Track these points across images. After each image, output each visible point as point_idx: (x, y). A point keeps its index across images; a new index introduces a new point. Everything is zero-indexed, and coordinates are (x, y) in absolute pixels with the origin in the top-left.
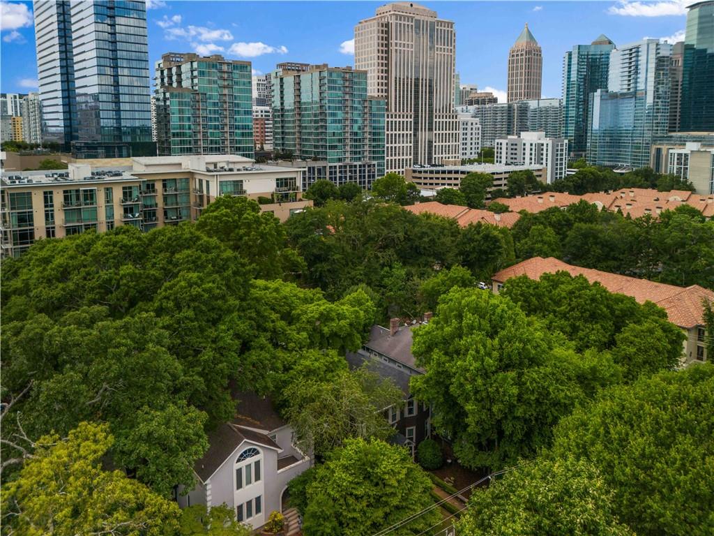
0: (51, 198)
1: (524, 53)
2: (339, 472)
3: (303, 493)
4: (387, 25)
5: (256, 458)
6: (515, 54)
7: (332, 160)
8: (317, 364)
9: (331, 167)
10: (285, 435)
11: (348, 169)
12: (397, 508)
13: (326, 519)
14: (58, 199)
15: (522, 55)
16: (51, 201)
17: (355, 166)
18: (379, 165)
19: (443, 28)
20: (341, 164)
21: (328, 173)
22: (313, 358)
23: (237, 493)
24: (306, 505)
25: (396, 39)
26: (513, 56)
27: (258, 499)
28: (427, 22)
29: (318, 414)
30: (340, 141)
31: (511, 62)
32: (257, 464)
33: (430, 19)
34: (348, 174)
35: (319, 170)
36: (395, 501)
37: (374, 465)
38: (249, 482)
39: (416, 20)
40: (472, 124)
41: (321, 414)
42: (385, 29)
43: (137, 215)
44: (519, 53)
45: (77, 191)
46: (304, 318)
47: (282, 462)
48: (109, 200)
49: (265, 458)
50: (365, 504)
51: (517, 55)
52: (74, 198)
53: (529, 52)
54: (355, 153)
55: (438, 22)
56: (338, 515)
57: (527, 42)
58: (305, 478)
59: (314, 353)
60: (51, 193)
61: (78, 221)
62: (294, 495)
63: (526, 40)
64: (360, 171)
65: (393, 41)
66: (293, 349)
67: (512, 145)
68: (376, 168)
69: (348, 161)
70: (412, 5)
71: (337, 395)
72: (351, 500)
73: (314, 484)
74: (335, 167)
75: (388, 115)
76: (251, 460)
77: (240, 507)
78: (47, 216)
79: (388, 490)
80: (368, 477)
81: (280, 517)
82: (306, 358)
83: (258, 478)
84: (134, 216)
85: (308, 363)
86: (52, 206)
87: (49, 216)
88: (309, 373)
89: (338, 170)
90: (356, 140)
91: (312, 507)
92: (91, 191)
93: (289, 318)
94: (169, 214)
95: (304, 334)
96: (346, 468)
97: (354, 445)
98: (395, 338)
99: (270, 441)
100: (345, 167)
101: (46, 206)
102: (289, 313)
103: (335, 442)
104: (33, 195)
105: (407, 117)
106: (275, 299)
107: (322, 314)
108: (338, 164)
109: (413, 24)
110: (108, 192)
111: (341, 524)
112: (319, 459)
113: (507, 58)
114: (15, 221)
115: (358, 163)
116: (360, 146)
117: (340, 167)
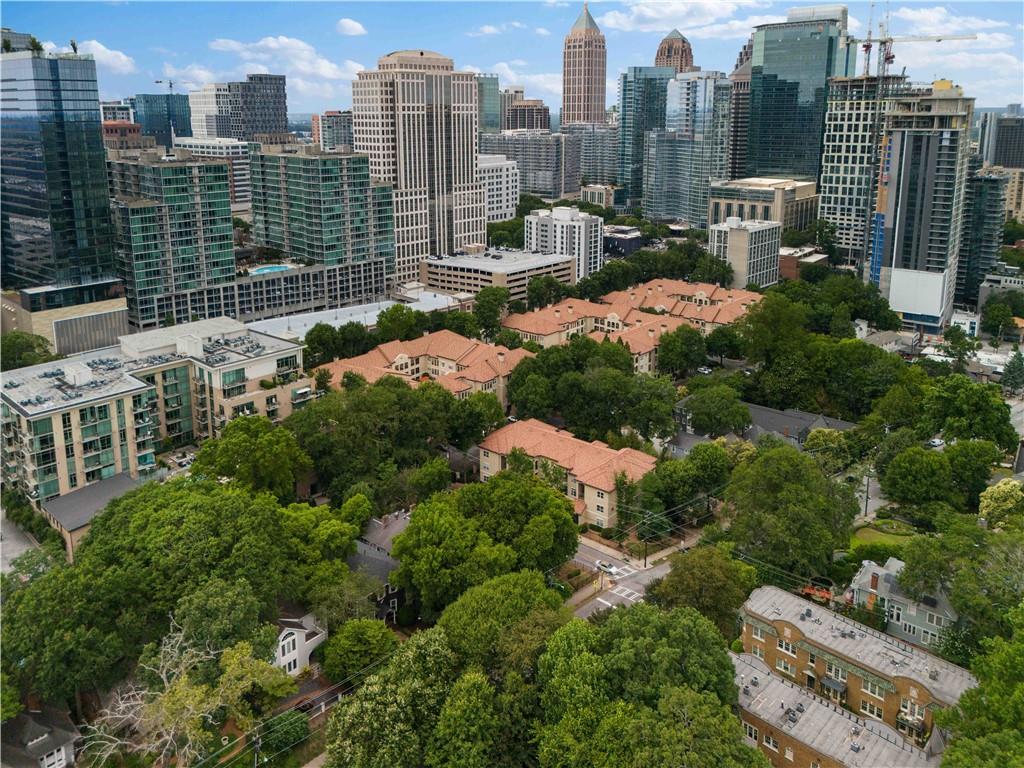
0: (69, 418)
1: (583, 44)
2: (343, 640)
3: (323, 654)
4: (392, 84)
5: (293, 637)
6: (572, 44)
7: (331, 262)
8: (327, 574)
9: (329, 271)
10: (309, 621)
11: (350, 270)
12: (377, 655)
13: (336, 666)
14: (75, 418)
15: (580, 46)
16: (69, 421)
17: (359, 266)
18: (387, 261)
19: (461, 82)
20: (341, 266)
21: (326, 279)
22: (324, 569)
23: (283, 658)
24: (324, 661)
25: (404, 102)
26: (569, 47)
27: (295, 661)
28: (441, 77)
29: (329, 607)
30: (338, 239)
31: (567, 55)
32: (294, 640)
33: (444, 73)
34: (351, 276)
35: (315, 277)
36: (376, 652)
37: (362, 634)
38: (289, 652)
39: (427, 76)
40: (507, 170)
41: (331, 607)
42: (389, 89)
43: (147, 419)
44: (577, 44)
45: (92, 408)
46: (317, 540)
47: (309, 637)
48: (120, 410)
49: (299, 635)
50: (358, 655)
51: (575, 47)
52: (89, 415)
53: (588, 44)
54: (358, 251)
55: (454, 75)
56: (343, 664)
57: (587, 30)
58: (323, 646)
59: (324, 564)
60: (68, 414)
61: (94, 435)
62: (316, 656)
63: (584, 26)
64: (365, 271)
65: (400, 105)
66: (311, 564)
67: (542, 225)
68: (384, 265)
69: (350, 262)
70: (422, 54)
71: (341, 593)
72: (350, 655)
73: (330, 648)
74: (335, 270)
75: (397, 194)
76: (290, 639)
77: (285, 667)
78: (65, 434)
79: (372, 646)
80: (360, 640)
81: (308, 669)
82: (320, 569)
83: (294, 648)
84: (144, 421)
85: (321, 573)
86: (70, 426)
87: (68, 435)
88: (322, 580)
89: (338, 273)
90: (358, 236)
91: (328, 661)
92: (105, 406)
93: (306, 540)
94: (170, 402)
95: (318, 552)
96: (347, 638)
97: (351, 624)
98: (387, 530)
99: (300, 626)
100: (347, 268)
101: (65, 427)
102: (306, 536)
103: (340, 623)
104: (53, 419)
105: (420, 194)
106: (295, 526)
107: (329, 535)
108: (337, 266)
109: (424, 81)
110: (120, 402)
111: (345, 668)
112: (331, 633)
113: (562, 49)
114: (37, 444)
115: (362, 263)
116: (363, 242)
117: (340, 269)
